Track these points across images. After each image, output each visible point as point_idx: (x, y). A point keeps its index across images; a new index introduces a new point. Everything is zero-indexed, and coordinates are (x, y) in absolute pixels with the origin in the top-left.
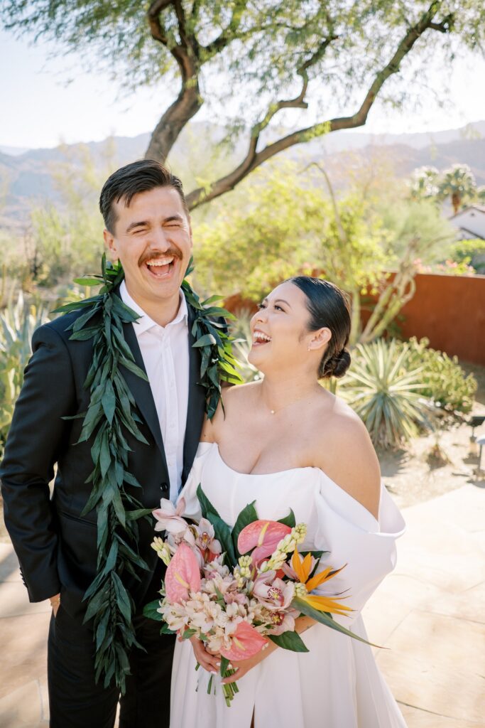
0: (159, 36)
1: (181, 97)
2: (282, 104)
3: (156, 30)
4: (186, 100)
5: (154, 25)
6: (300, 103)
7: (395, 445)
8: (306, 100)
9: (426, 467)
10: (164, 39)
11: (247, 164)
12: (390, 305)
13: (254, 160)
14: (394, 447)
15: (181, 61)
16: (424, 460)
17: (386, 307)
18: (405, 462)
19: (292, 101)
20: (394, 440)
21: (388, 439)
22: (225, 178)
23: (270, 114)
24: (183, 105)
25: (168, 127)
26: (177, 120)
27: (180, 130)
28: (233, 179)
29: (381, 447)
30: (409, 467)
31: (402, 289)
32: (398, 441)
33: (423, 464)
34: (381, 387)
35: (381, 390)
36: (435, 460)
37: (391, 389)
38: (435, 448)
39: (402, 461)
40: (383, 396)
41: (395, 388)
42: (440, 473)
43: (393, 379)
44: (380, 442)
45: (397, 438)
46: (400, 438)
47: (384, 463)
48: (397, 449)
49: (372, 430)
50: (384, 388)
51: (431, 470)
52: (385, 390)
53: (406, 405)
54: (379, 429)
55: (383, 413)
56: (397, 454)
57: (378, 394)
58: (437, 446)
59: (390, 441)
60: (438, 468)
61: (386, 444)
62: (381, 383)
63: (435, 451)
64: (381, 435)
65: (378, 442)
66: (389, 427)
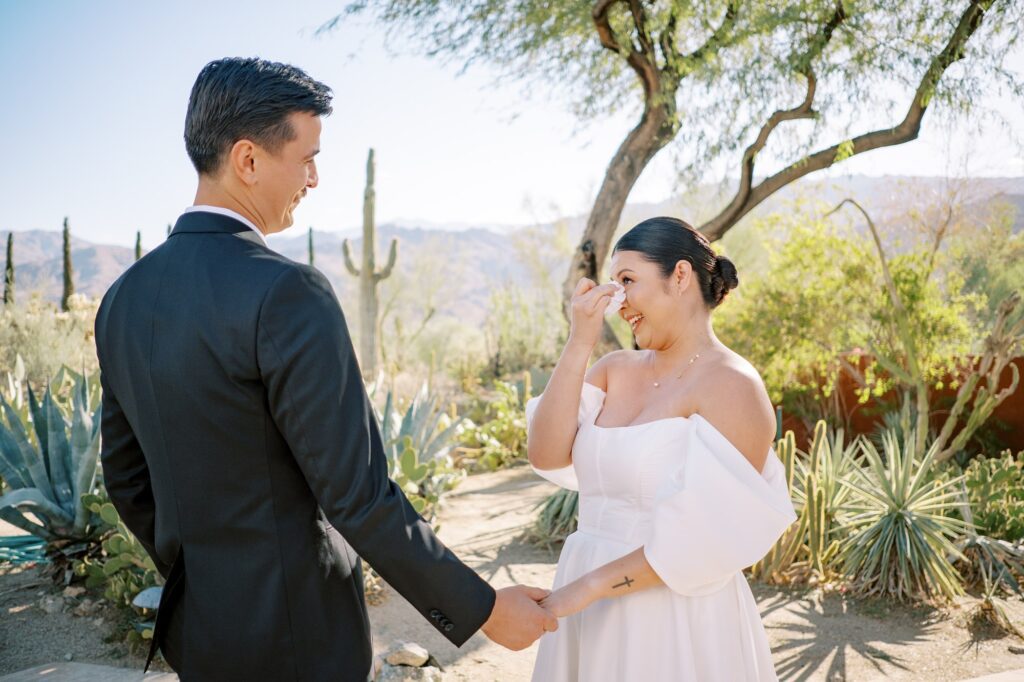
0: (610, 43)
1: (645, 119)
2: (779, 116)
3: (606, 36)
4: (651, 121)
5: (603, 29)
6: (807, 111)
7: (915, 597)
8: (815, 107)
9: (966, 636)
10: (615, 46)
11: (739, 203)
12: (976, 404)
13: (749, 197)
14: (914, 601)
15: (641, 73)
16: (965, 624)
17: (969, 406)
18: (928, 624)
19: (794, 110)
20: (915, 590)
22: (710, 223)
23: (765, 133)
24: (647, 128)
25: (626, 158)
26: (640, 149)
27: (644, 164)
28: (719, 224)
29: (891, 599)
30: (934, 631)
31: (994, 379)
32: (921, 593)
33: (959, 631)
34: (894, 505)
35: (894, 510)
36: (986, 627)
37: (911, 508)
38: (986, 606)
39: (924, 623)
40: (896, 519)
41: (917, 507)
42: (987, 646)
43: (912, 493)
44: (891, 590)
45: (920, 588)
46: (927, 589)
47: (890, 623)
48: (918, 603)
49: (876, 572)
50: (899, 506)
51: (973, 642)
52: (900, 511)
53: (938, 534)
54: (889, 570)
55: (894, 543)
56: (917, 612)
57: (890, 515)
58: (987, 602)
59: (907, 591)
60: (987, 639)
61: (900, 595)
62: (894, 500)
63: (984, 610)
64: (892, 581)
65: (887, 591)
66: (904, 565)
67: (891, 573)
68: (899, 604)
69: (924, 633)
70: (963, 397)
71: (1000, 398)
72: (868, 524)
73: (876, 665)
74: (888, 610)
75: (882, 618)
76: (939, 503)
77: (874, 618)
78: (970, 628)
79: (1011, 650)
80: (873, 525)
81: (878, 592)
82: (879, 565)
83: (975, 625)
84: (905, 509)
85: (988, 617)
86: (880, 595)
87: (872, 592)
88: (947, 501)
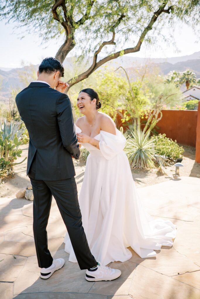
0: (57, 18)
1: (66, 42)
2: (105, 43)
3: (56, 16)
4: (68, 43)
5: (55, 14)
6: (112, 42)
7: (145, 168)
8: (115, 41)
9: (156, 176)
10: (58, 19)
11: (93, 67)
12: (152, 122)
13: (95, 66)
14: (144, 169)
15: (65, 28)
16: (155, 173)
17: (150, 123)
18: (148, 174)
19: (109, 42)
20: (144, 166)
21: (142, 166)
22: (85, 73)
23: (101, 48)
24: (67, 45)
25: (61, 53)
26: (65, 50)
27: (66, 55)
28: (87, 73)
29: (139, 169)
30: (149, 175)
31: (157, 116)
32: (146, 167)
33: (155, 175)
34: (140, 147)
35: (139, 148)
36: (160, 173)
37: (143, 147)
38: (160, 169)
39: (147, 174)
40: (140, 150)
41: (145, 147)
42: (161, 177)
43: (144, 144)
44: (139, 167)
45: (145, 166)
46: (147, 166)
47: (140, 174)
48: (145, 170)
49: (136, 163)
50: (141, 147)
51: (158, 176)
52: (141, 148)
53: (149, 153)
54: (139, 162)
55: (140, 156)
56: (145, 171)
57: (139, 149)
58: (160, 168)
59: (143, 167)
60: (160, 176)
61: (141, 168)
62: (139, 146)
63: (160, 170)
64: (139, 165)
65: (138, 167)
66: (142, 161)
67: (139, 163)
68: (141, 170)
69: (147, 176)
70: (149, 121)
71: (158, 121)
72: (133, 152)
73: (138, 183)
74: (139, 172)
75: (138, 173)
76: (149, 146)
77: (136, 173)
78: (157, 174)
79: (166, 178)
80: (134, 152)
81: (136, 168)
82: (136, 161)
83: (158, 173)
84: (142, 148)
85: (160, 171)
86: (136, 169)
87: (135, 168)
88: (150, 146)
